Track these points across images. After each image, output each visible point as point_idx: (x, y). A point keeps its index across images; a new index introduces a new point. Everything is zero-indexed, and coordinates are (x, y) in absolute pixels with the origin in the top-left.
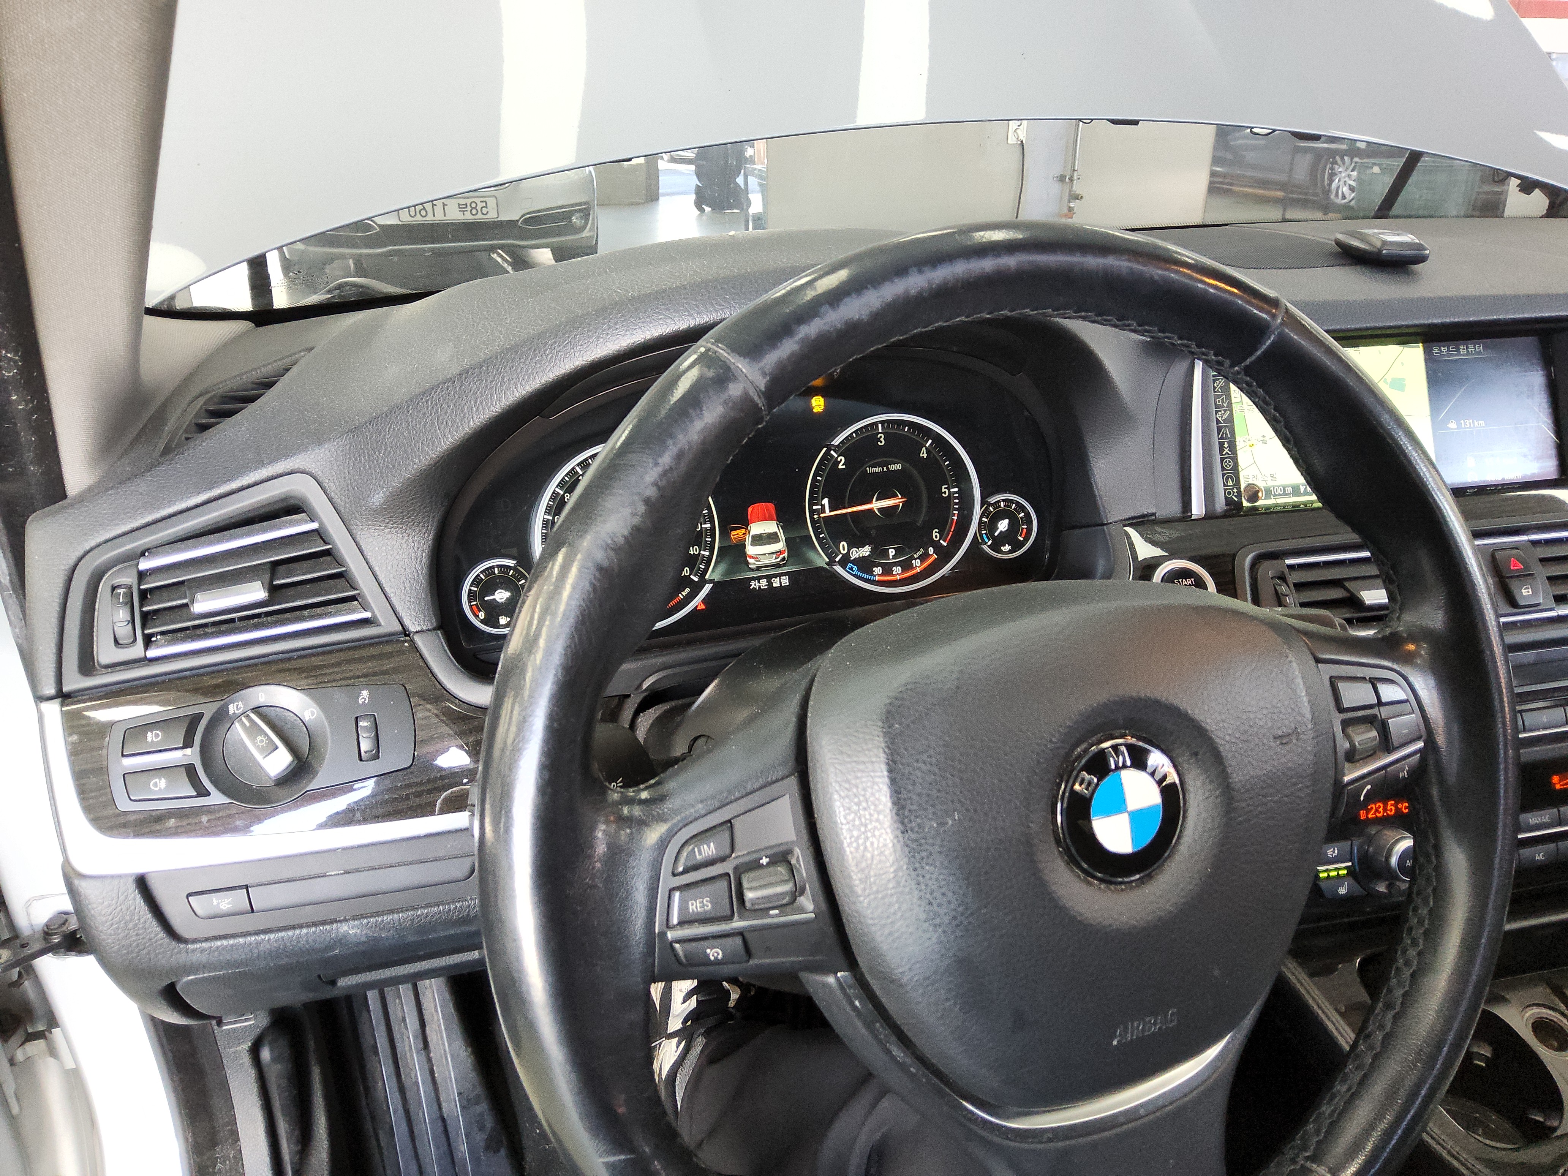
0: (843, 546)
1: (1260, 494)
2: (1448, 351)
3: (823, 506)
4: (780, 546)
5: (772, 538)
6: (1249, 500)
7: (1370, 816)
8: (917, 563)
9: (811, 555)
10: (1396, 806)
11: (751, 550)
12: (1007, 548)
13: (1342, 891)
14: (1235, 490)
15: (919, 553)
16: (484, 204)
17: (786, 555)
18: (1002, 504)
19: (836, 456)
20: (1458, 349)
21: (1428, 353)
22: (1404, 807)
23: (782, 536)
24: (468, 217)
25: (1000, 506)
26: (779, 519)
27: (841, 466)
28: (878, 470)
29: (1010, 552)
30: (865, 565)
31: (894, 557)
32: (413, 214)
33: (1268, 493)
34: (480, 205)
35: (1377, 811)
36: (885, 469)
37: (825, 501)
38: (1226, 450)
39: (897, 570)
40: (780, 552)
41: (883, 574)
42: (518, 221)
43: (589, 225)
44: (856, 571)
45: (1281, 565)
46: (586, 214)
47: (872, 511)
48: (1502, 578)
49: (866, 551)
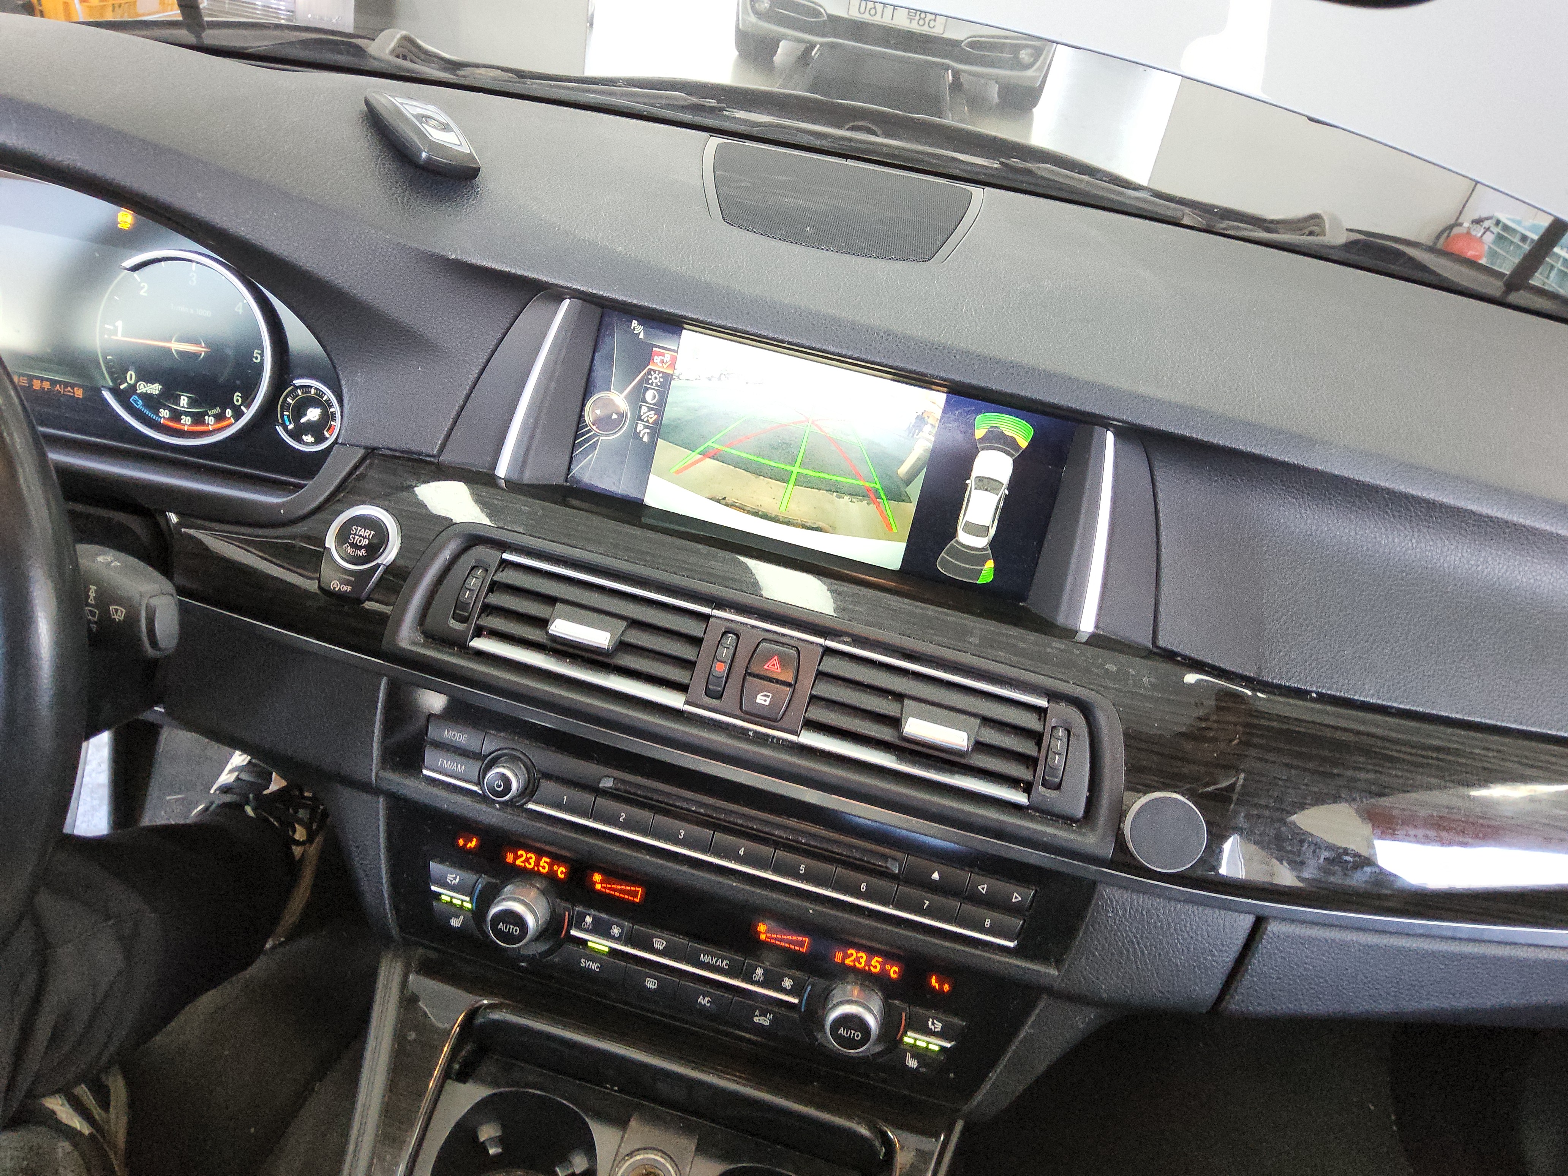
0: (131, 375)
3: (116, 328)
7: (516, 862)
8: (210, 420)
10: (551, 866)
12: (308, 438)
13: (455, 923)
15: (214, 411)
18: (313, 391)
19: (138, 280)
22: (561, 871)
25: (310, 392)
27: (142, 293)
29: (312, 444)
30: (152, 402)
31: (186, 406)
32: (862, 10)
35: (527, 861)
36: (192, 311)
37: (119, 324)
39: (186, 420)
41: (171, 419)
42: (962, 41)
43: (1038, 64)
44: (139, 404)
45: (492, 556)
46: (1038, 53)
47: (169, 349)
48: (747, 673)
49: (155, 389)
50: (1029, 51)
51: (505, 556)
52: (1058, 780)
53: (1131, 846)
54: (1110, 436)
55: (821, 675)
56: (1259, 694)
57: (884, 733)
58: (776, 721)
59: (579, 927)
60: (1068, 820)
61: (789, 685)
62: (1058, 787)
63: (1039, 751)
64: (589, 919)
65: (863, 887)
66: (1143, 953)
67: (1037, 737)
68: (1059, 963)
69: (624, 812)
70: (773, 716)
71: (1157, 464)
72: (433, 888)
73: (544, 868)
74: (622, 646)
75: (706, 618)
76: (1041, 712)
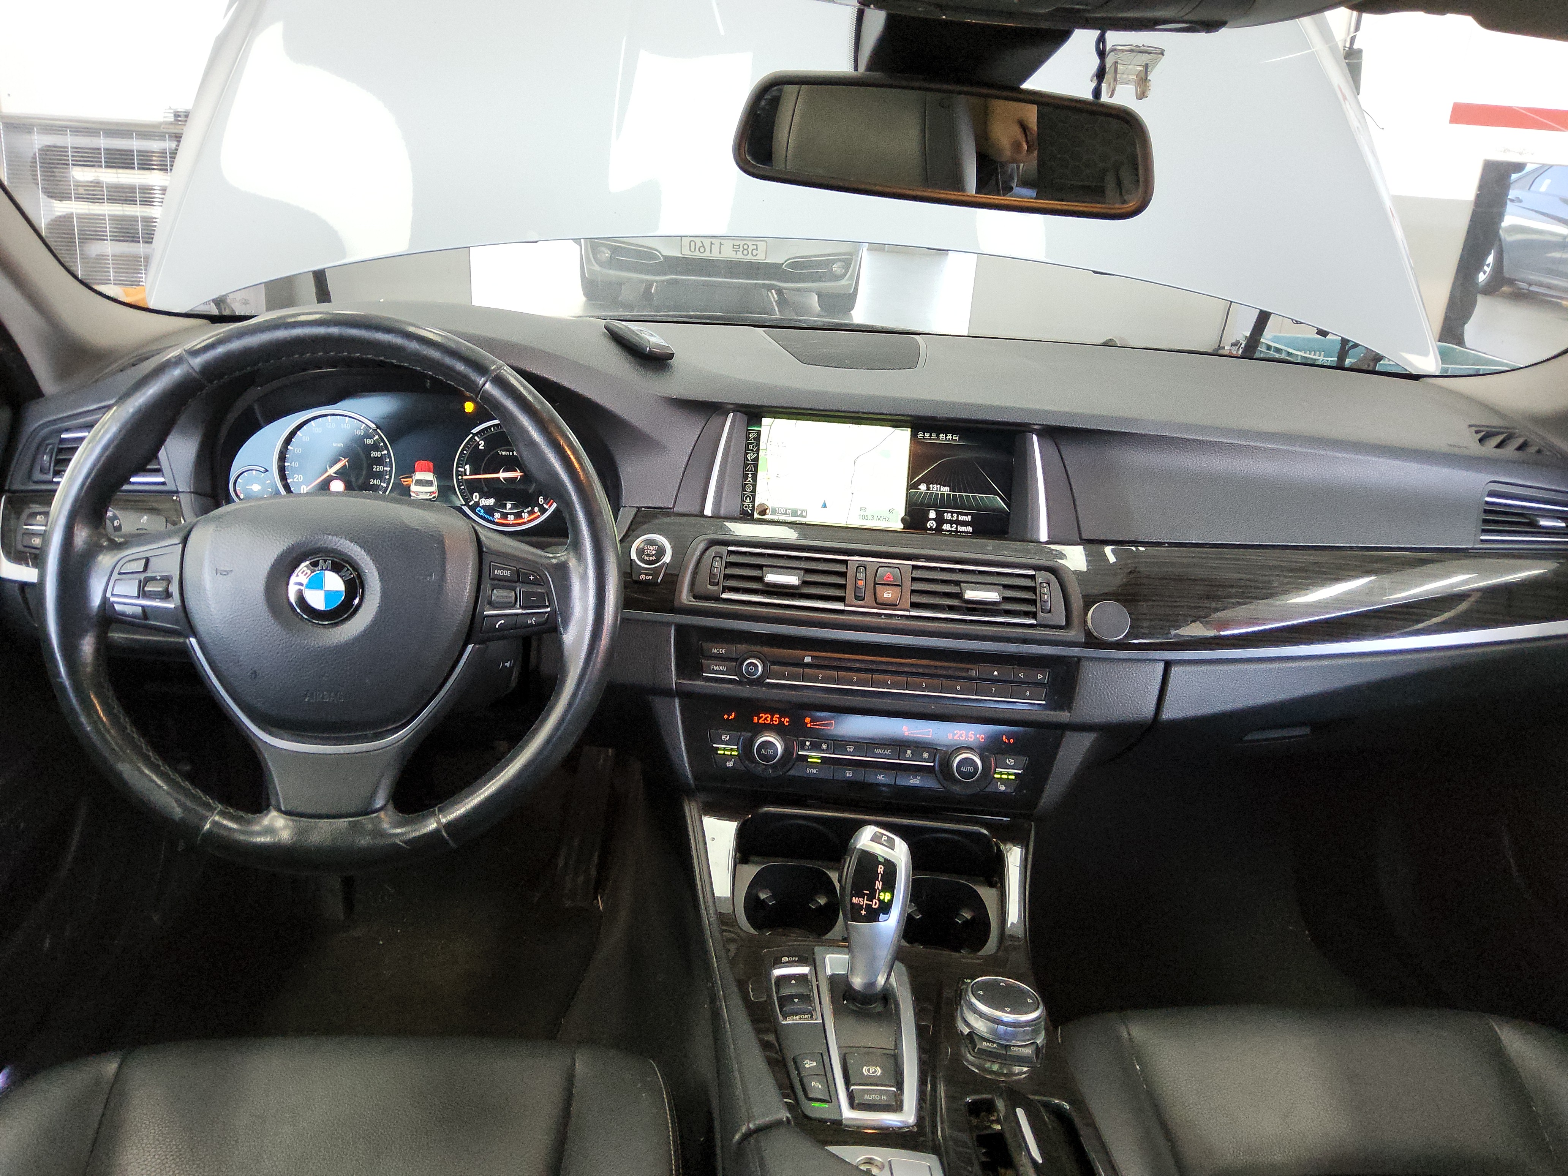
0: (476, 496)
1: (768, 511)
2: (930, 436)
3: (465, 470)
4: (434, 488)
5: (429, 483)
6: (759, 514)
7: (760, 721)
8: (526, 515)
9: (454, 498)
10: (780, 718)
11: (414, 488)
13: (729, 764)
14: (751, 506)
15: (528, 510)
16: (755, 247)
17: (436, 495)
19: (478, 440)
20: (938, 436)
21: (914, 435)
22: (786, 721)
23: (435, 483)
24: (740, 257)
26: (434, 473)
27: (481, 447)
28: (506, 453)
30: (490, 510)
31: (510, 509)
32: (693, 249)
33: (774, 512)
34: (751, 247)
35: (766, 719)
36: (511, 453)
37: (467, 467)
38: (750, 479)
39: (511, 518)
40: (434, 493)
41: (501, 518)
42: (783, 264)
43: (849, 274)
44: (482, 513)
45: (724, 550)
46: (847, 264)
47: (499, 478)
48: (875, 584)
49: (491, 502)
50: (839, 264)
51: (730, 548)
52: (1049, 608)
53: (1095, 634)
54: (1035, 437)
55: (914, 579)
56: (1140, 548)
57: (955, 602)
58: (896, 605)
59: (803, 749)
60: (1060, 627)
61: (899, 585)
62: (1050, 611)
63: (1036, 595)
64: (808, 743)
65: (958, 687)
66: (1112, 694)
67: (1033, 590)
68: (1070, 709)
69: (821, 674)
70: (894, 603)
71: (1061, 447)
72: (714, 745)
73: (776, 721)
74: (805, 583)
75: (845, 562)
76: (1033, 577)
